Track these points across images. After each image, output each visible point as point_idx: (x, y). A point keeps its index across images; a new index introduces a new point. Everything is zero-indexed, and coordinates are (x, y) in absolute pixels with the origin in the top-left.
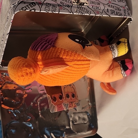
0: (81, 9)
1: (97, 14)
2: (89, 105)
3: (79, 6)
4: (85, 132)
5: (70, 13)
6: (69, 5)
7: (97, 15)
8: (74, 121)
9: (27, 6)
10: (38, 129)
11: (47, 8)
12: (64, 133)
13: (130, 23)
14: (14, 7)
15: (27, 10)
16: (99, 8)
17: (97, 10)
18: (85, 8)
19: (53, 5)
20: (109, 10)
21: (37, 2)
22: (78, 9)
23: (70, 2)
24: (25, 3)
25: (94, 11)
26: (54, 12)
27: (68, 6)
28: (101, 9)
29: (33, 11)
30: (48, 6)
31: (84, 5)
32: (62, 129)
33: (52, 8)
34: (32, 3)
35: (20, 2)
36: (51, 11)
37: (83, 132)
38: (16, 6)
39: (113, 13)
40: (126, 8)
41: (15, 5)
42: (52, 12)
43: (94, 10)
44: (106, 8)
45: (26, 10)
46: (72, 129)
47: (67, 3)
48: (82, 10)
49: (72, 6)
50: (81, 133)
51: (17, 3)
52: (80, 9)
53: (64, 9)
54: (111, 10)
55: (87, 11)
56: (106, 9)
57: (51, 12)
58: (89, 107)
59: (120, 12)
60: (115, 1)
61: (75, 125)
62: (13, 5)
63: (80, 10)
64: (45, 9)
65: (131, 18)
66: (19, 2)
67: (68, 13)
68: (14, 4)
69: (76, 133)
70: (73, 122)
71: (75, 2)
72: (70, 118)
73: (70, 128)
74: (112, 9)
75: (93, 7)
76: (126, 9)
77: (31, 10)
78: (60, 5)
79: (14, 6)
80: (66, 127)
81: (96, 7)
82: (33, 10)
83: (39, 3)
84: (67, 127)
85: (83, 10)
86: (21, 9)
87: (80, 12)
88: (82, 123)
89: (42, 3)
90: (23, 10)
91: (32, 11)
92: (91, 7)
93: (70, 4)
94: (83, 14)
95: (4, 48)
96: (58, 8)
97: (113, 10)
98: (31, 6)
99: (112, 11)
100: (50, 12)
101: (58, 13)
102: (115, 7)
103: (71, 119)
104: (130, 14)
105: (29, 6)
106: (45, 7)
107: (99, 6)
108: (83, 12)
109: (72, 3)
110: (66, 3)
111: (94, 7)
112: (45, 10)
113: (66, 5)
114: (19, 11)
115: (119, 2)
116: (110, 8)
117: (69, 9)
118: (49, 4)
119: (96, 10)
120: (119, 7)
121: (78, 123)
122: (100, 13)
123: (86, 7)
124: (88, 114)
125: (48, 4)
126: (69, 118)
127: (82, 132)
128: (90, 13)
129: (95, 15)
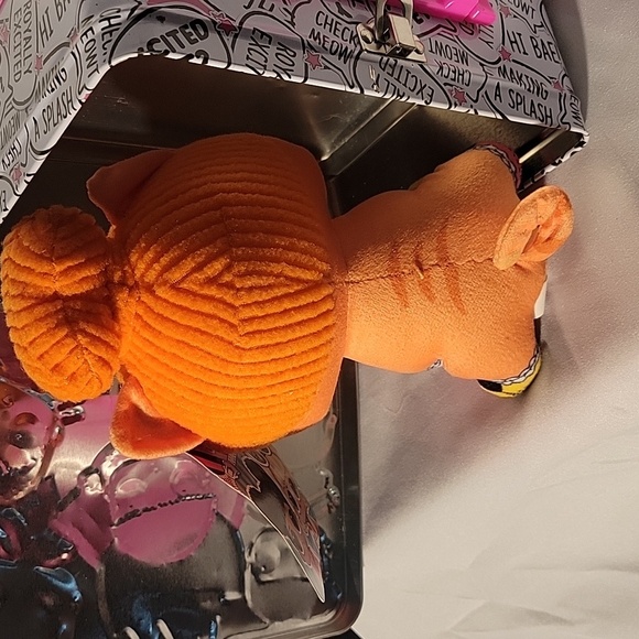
0: (396, 75)
1: (456, 105)
2: (328, 496)
3: (385, 59)
4: (305, 619)
5: (352, 87)
6: (346, 49)
7: (458, 109)
8: (263, 569)
9: (173, 33)
10: (100, 603)
11: (254, 56)
12: (215, 622)
13: (573, 153)
14: (111, 32)
15: (171, 56)
16: (466, 76)
17: (455, 83)
18: (409, 72)
19: (279, 44)
20: (505, 88)
21: (215, 23)
22: (384, 75)
23: (352, 38)
24: (161, 19)
25: (446, 88)
26: (286, 78)
27: (344, 54)
28: (473, 83)
29: (200, 61)
30: (260, 46)
31: (409, 57)
32: (207, 604)
33: (277, 54)
34: (195, 23)
35: (141, 11)
36: (274, 71)
37: (297, 617)
38: (122, 28)
39: (518, 104)
40: (565, 88)
41: (113, 21)
42: (279, 75)
43: (445, 84)
44: (492, 82)
45: (167, 52)
46: (250, 604)
47: (340, 40)
48: (398, 80)
49: (357, 57)
50: (285, 622)
51: (124, 15)
52: (392, 75)
53: (326, 67)
54: (511, 90)
55: (418, 88)
56: (491, 86)
57: (274, 75)
58: (329, 507)
59: (543, 102)
60: (525, 53)
61: (262, 587)
62: (106, 23)
63: (389, 78)
64: (248, 58)
65: (581, 135)
66: (136, 12)
67: (342, 88)
68: (108, 19)
69: (268, 621)
70: (255, 572)
71: (370, 38)
72: (246, 554)
73: (244, 597)
74: (514, 86)
75: (441, 68)
76: (569, 94)
77: (191, 56)
78: (312, 48)
79: (110, 25)
80: (223, 597)
81: (454, 72)
82: (198, 57)
83: (222, 26)
84: (231, 595)
85: (402, 79)
86: (146, 49)
87: (391, 88)
88: (295, 579)
89: (234, 29)
90: (153, 50)
91: (194, 60)
92: (433, 69)
93: (351, 47)
94: (401, 97)
95: (6, 214)
96: (300, 59)
97: (518, 94)
98: (187, 36)
99: (514, 96)
100: (267, 74)
101: (300, 80)
102: (524, 78)
103: (250, 559)
104: (580, 116)
105: (180, 35)
106: (249, 49)
107: (465, 67)
108: (402, 89)
109: (359, 42)
110: (335, 39)
111: (445, 72)
112: (249, 62)
113: (334, 48)
114: (136, 55)
115: (540, 57)
116: (506, 84)
117: (346, 68)
118: (263, 34)
119: (452, 83)
120: (540, 79)
121: (276, 575)
122: (467, 98)
123: (416, 65)
124: (322, 538)
125: (262, 37)
126: (244, 553)
127: (291, 617)
128: (431, 96)
129: (450, 107)
